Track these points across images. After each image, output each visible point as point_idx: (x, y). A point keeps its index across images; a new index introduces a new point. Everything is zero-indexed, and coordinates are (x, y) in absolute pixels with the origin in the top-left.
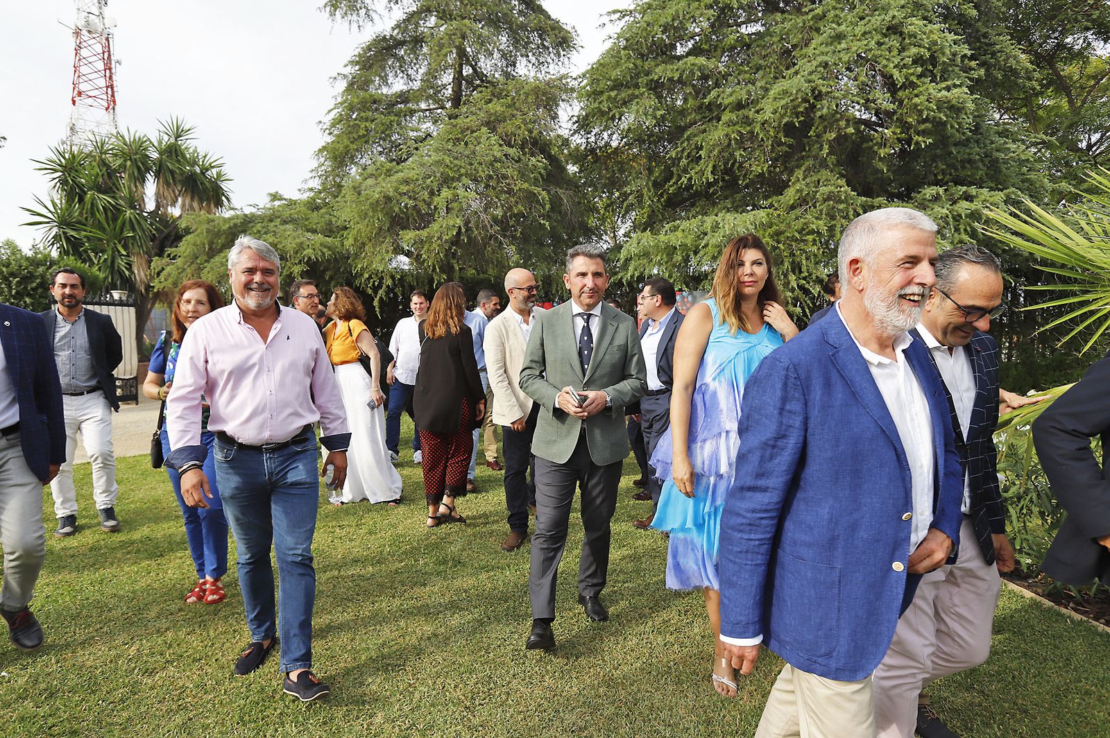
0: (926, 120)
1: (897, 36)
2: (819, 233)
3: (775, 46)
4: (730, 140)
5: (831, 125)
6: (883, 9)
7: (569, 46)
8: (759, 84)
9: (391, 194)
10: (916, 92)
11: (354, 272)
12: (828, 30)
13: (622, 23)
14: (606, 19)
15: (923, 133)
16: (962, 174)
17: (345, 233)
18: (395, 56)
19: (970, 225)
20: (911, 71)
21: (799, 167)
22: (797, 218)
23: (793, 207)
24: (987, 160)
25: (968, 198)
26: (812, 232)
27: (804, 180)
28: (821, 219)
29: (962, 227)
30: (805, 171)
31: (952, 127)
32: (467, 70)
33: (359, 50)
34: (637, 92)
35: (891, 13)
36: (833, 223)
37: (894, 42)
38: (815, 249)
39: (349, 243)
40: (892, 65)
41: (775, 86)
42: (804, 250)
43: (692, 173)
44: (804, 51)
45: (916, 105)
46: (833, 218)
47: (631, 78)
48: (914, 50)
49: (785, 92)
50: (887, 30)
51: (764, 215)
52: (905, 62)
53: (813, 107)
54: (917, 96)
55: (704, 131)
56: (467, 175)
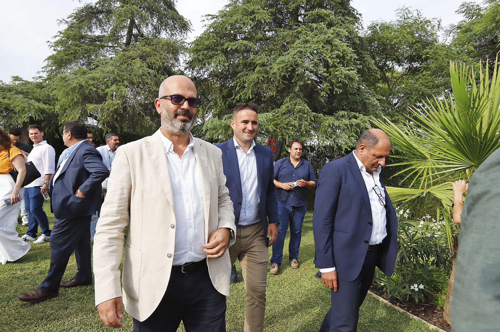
0: (340, 82)
1: (330, 45)
2: (295, 126)
3: (280, 42)
4: (259, 80)
5: (301, 79)
6: (325, 33)
7: (187, 29)
8: (272, 57)
9: (83, 84)
10: (336, 69)
11: (60, 123)
12: (302, 37)
13: (213, 21)
14: (204, 18)
15: (339, 88)
16: (353, 107)
17: (56, 102)
18: (97, 17)
19: (356, 129)
20: (335, 60)
21: (288, 96)
22: (286, 119)
23: (284, 114)
24: (362, 103)
25: (356, 118)
26: (292, 125)
27: (289, 102)
28: (296, 120)
29: (353, 129)
30: (290, 98)
31: (350, 86)
32: (135, 31)
33: (76, 11)
34: (216, 53)
35: (328, 35)
36: (301, 122)
37: (329, 47)
38: (292, 133)
39: (57, 107)
40: (328, 57)
41: (279, 58)
42: (287, 133)
43: (241, 94)
44: (292, 45)
45: (336, 75)
46: (301, 120)
47: (214, 46)
48: (336, 52)
49: (283, 61)
50: (326, 42)
51: (271, 115)
52: (333, 56)
53: (294, 69)
54: (337, 71)
55: (247, 75)
56: (127, 79)
